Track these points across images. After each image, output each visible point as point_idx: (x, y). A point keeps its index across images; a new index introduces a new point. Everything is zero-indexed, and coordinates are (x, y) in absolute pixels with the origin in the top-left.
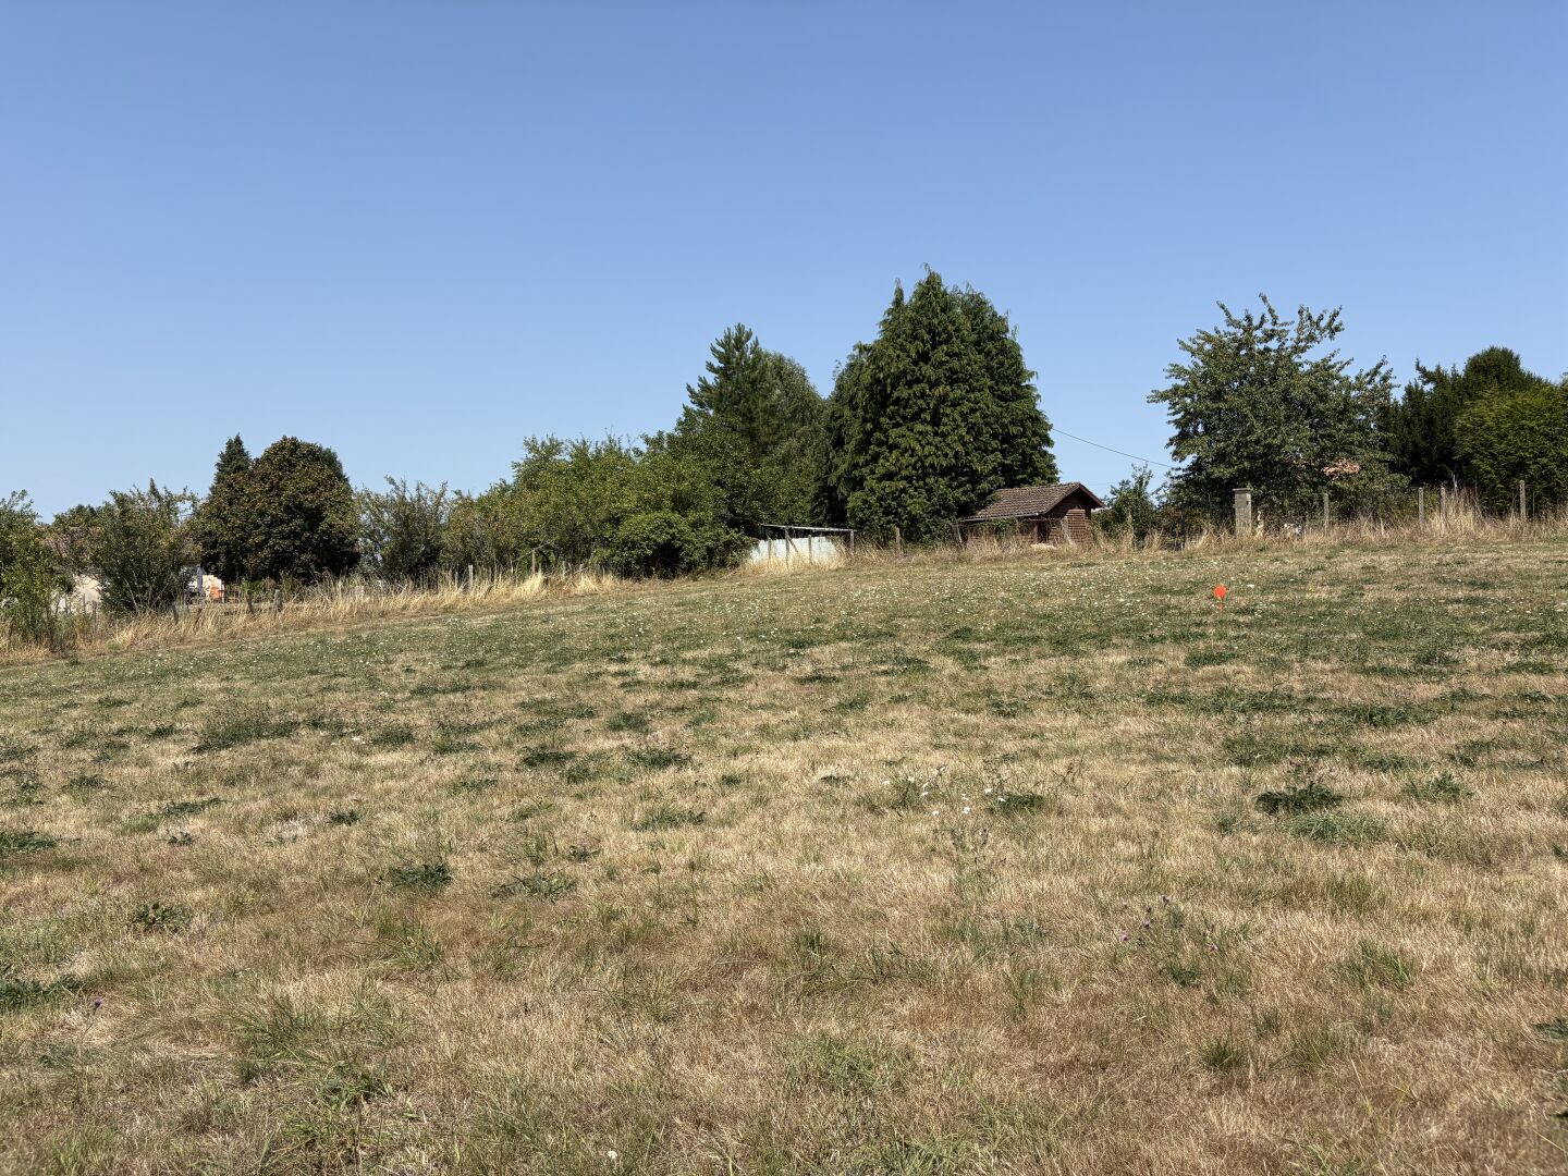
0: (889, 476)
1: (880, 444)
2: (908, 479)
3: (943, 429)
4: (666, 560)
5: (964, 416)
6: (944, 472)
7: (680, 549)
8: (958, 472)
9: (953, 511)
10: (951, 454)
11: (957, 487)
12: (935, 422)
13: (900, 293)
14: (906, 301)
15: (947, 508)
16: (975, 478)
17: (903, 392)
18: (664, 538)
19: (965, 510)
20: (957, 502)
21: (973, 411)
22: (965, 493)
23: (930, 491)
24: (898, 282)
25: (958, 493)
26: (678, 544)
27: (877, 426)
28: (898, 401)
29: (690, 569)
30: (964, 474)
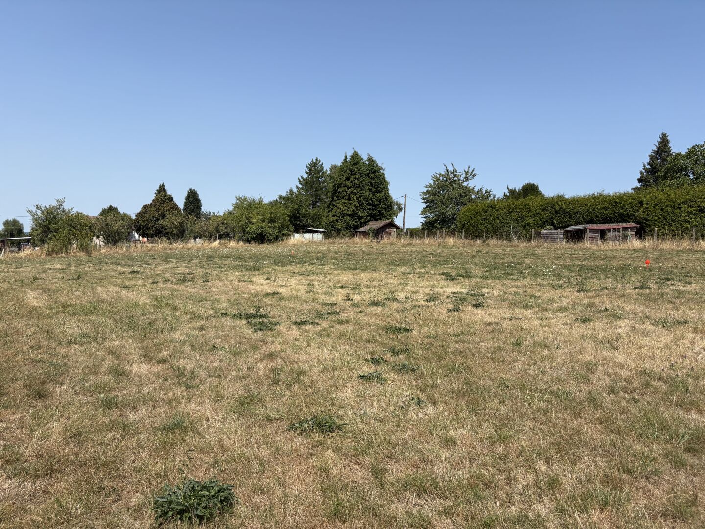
0: (334, 216)
1: (334, 205)
2: (339, 217)
3: (351, 202)
4: (261, 238)
5: (357, 198)
6: (350, 215)
7: (265, 235)
8: (353, 215)
9: (352, 227)
10: (352, 210)
11: (354, 220)
12: (349, 199)
13: (346, 157)
14: (348, 160)
15: (350, 227)
16: (360, 218)
17: (341, 189)
18: (260, 231)
19: (356, 228)
20: (354, 225)
21: (360, 197)
22: (356, 222)
23: (345, 221)
24: (346, 153)
25: (354, 222)
26: (264, 234)
27: (333, 200)
28: (339, 192)
29: (270, 241)
30: (356, 216)
